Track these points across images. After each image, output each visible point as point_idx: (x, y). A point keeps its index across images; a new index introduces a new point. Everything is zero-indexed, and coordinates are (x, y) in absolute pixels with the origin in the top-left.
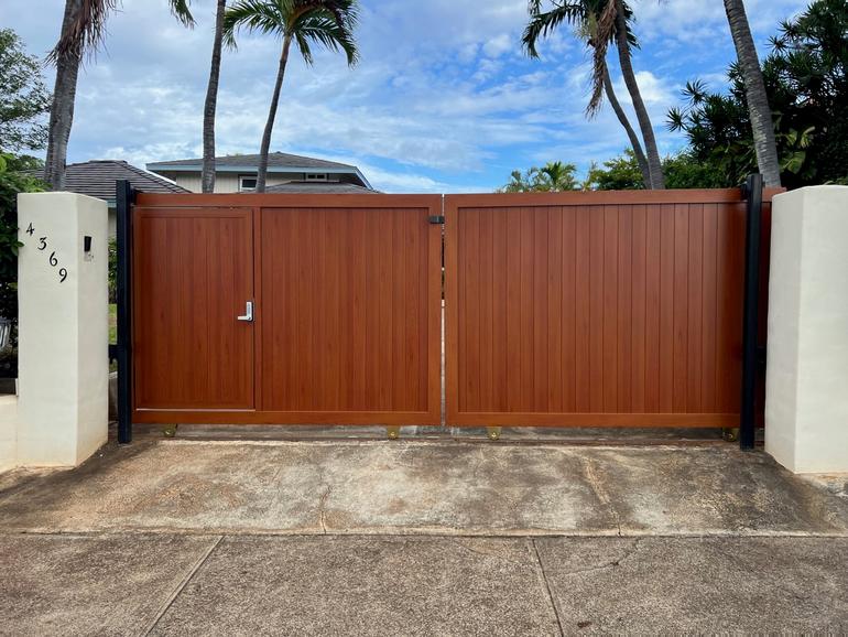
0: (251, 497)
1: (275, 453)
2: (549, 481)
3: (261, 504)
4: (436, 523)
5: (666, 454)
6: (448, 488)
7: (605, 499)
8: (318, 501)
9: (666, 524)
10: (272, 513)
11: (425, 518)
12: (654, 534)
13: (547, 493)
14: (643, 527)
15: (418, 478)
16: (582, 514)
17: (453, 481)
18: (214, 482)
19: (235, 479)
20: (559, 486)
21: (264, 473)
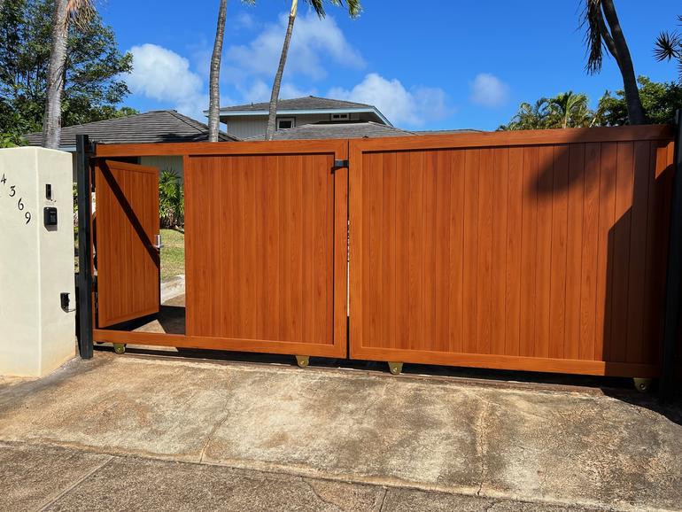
0: (159, 419)
1: (202, 376)
2: (436, 424)
3: (161, 427)
4: (303, 463)
5: (574, 402)
6: (333, 425)
7: (482, 449)
8: (211, 428)
9: (534, 486)
10: (166, 438)
11: (296, 456)
12: (514, 497)
13: (427, 437)
14: (507, 488)
15: (311, 412)
16: (450, 466)
17: (342, 417)
18: (137, 401)
19: (155, 399)
20: (443, 431)
21: (182, 396)
